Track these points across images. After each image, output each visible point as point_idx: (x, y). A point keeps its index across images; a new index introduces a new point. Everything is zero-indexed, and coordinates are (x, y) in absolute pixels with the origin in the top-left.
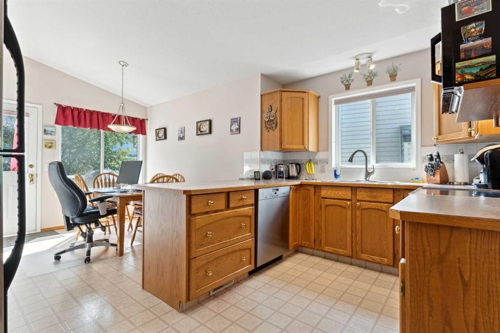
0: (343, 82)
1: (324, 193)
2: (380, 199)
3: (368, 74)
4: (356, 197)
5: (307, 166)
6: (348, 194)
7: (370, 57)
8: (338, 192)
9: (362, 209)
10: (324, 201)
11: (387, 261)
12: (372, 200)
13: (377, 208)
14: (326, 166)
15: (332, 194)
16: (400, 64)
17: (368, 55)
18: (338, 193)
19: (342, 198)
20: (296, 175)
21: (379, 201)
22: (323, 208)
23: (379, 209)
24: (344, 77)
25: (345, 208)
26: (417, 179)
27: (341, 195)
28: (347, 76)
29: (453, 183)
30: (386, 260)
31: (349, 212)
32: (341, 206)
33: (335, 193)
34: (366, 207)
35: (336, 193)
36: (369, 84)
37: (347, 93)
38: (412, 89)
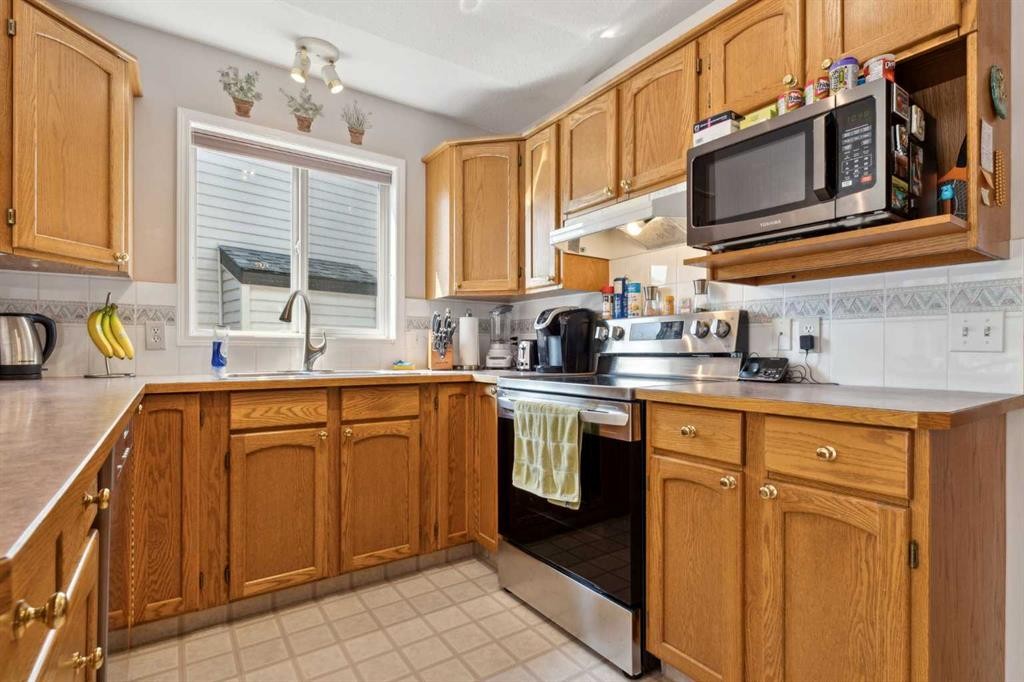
0: (227, 87)
1: (239, 414)
2: (396, 412)
3: (300, 101)
4: (341, 413)
5: (98, 327)
6: (318, 410)
7: (332, 62)
8: (290, 406)
9: (356, 443)
10: (243, 440)
11: (409, 549)
12: (377, 416)
13: (388, 432)
14: (168, 329)
15: (270, 414)
16: (370, 113)
17: (332, 53)
18: (290, 409)
19: (302, 422)
20: (35, 361)
21: (393, 415)
22: (236, 466)
23: (394, 436)
24: (232, 75)
25: (312, 448)
26: (400, 362)
27: (301, 414)
28: (242, 75)
29: (462, 367)
30: (405, 548)
31: (323, 459)
32: (300, 447)
33: (278, 412)
34: (366, 435)
35: (283, 410)
36: (304, 125)
37: (242, 122)
38: (386, 177)
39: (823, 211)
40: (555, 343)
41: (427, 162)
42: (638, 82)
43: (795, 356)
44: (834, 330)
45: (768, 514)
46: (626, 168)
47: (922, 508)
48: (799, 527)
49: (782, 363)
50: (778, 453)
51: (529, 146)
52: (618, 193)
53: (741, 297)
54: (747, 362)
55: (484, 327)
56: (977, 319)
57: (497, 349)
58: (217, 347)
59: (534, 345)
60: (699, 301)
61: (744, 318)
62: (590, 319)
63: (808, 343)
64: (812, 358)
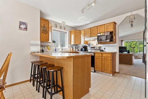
0: (55, 25)
17: (65, 23)
36: (61, 28)
37: (56, 28)
38: (66, 33)
39: (106, 41)
40: (83, 49)
41: (70, 31)
42: (92, 29)
43: (104, 50)
44: (106, 48)
45: (103, 59)
46: (91, 35)
47: (111, 57)
48: (105, 60)
49: (103, 50)
50: (104, 55)
51: (81, 31)
52: (90, 37)
53: (100, 45)
54: (100, 50)
55: (75, 47)
56: (114, 47)
57: (76, 49)
58: (56, 49)
59: (81, 49)
60: (96, 45)
61: (100, 47)
62: (86, 47)
63: (104, 49)
64: (105, 50)
